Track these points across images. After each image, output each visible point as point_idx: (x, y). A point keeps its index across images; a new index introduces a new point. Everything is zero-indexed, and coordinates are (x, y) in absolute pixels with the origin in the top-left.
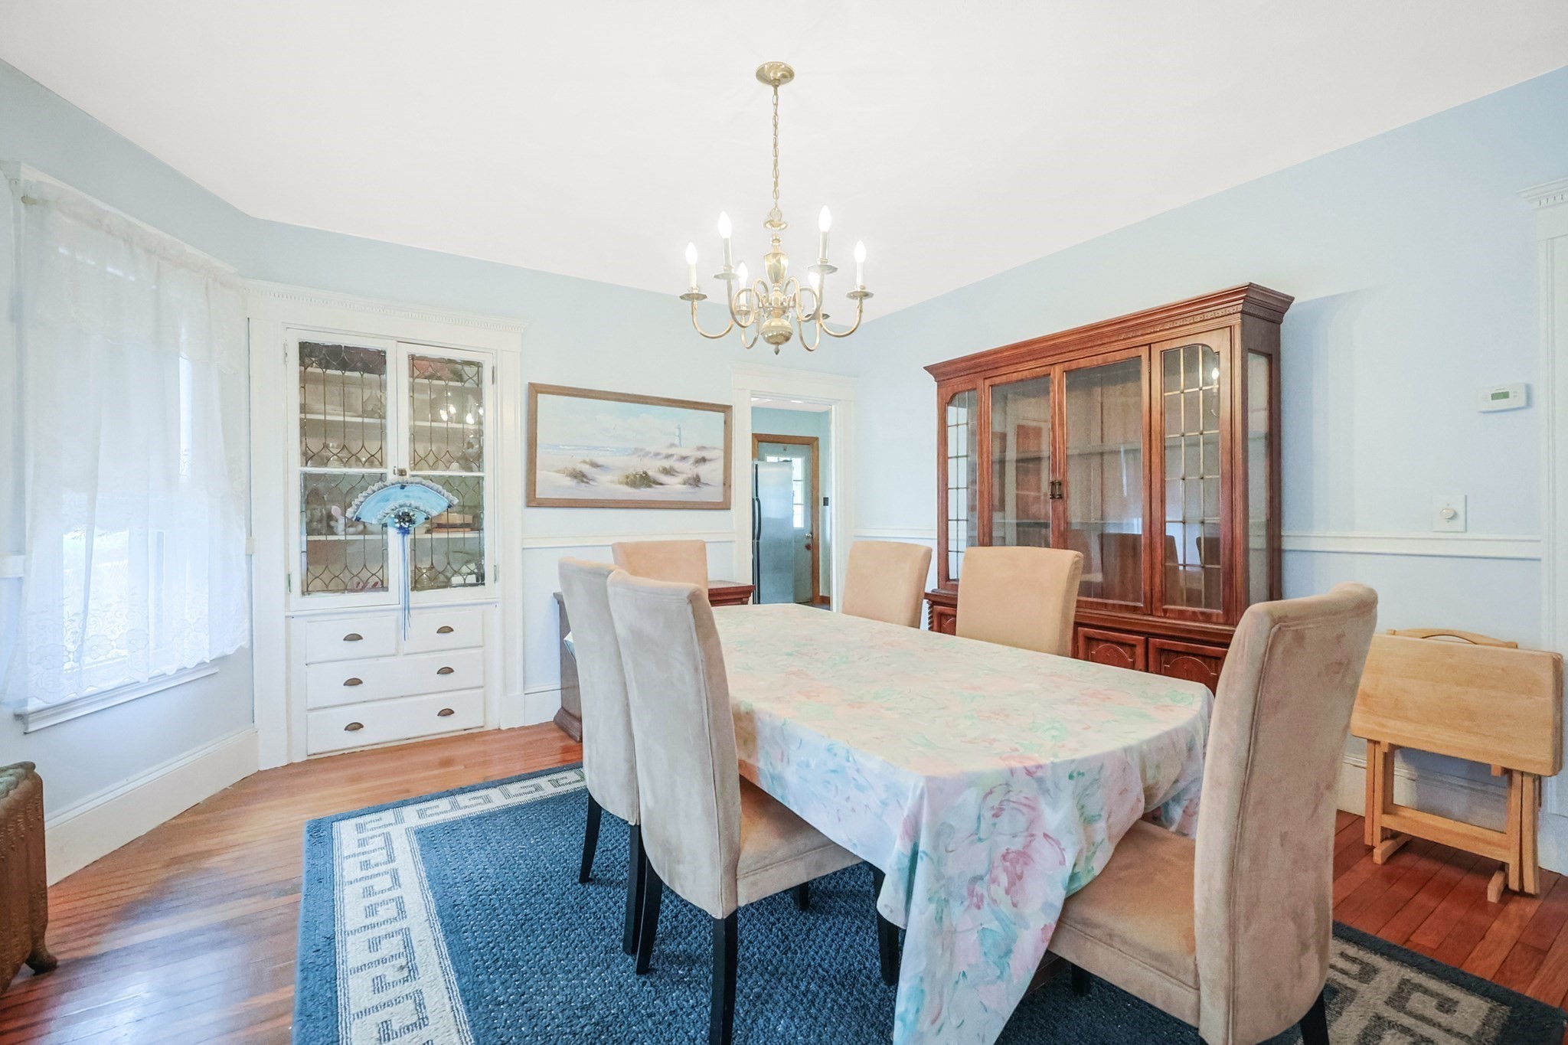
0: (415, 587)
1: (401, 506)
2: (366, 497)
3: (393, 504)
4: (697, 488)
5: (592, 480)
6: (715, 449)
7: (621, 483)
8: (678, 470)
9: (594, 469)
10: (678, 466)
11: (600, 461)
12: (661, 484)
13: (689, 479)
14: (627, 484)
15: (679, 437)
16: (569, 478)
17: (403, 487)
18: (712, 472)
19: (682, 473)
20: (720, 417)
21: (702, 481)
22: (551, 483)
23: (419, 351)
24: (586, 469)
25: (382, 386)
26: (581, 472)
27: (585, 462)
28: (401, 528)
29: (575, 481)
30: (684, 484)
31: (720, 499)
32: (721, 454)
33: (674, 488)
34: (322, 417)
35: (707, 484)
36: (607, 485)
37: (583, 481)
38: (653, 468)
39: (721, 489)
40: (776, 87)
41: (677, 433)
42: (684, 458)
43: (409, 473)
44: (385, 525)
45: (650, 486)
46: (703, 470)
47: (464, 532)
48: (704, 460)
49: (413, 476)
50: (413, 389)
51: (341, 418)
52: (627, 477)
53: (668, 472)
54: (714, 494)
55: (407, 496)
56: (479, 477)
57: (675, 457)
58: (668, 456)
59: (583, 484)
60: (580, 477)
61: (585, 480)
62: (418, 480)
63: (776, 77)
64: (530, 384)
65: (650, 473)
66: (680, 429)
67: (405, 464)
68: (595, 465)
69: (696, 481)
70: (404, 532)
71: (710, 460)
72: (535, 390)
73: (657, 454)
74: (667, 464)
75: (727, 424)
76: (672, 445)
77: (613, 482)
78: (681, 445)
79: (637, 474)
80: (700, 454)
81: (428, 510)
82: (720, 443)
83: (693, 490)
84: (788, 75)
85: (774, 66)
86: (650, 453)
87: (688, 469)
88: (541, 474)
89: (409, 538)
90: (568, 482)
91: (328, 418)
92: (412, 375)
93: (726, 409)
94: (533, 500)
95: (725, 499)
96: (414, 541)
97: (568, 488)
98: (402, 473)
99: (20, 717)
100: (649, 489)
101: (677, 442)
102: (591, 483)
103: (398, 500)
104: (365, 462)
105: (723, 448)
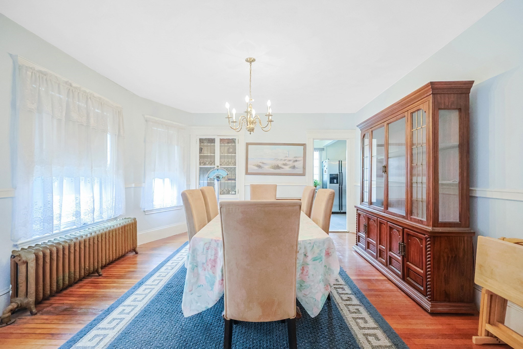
0: (221, 194)
1: (217, 174)
2: (210, 172)
3: (216, 174)
4: (294, 169)
5: (263, 167)
6: (301, 157)
7: (271, 168)
8: (288, 164)
9: (263, 164)
10: (288, 163)
11: (265, 162)
12: (283, 168)
13: (291, 166)
14: (272, 168)
15: (288, 154)
16: (256, 167)
17: (218, 170)
18: (299, 164)
19: (289, 165)
20: (302, 147)
21: (296, 167)
22: (252, 168)
23: (222, 138)
24: (261, 164)
25: (214, 146)
26: (260, 165)
27: (260, 163)
28: (217, 180)
29: (258, 168)
30: (290, 168)
31: (302, 172)
32: (302, 159)
33: (287, 169)
34: (206, 155)
35: (297, 168)
36: (267, 169)
37: (260, 168)
38: (280, 163)
39: (302, 169)
40: (251, 63)
41: (288, 153)
42: (290, 160)
43: (219, 166)
44: (214, 179)
45: (279, 169)
46: (296, 164)
47: (231, 181)
48: (296, 161)
49: (221, 167)
50: (221, 146)
51: (210, 155)
52: (273, 166)
53: (285, 165)
54: (300, 171)
55: (219, 172)
56: (235, 167)
57: (287, 160)
58: (285, 160)
59: (260, 169)
60: (259, 167)
61: (261, 167)
62: (221, 168)
63: (251, 61)
64: (246, 143)
65: (279, 165)
66: (289, 152)
67: (219, 165)
68: (263, 163)
69: (294, 167)
70: (218, 180)
71: (299, 161)
72: (248, 144)
73: (281, 160)
74: (284, 162)
75: (305, 150)
76: (286, 157)
77: (268, 168)
78: (289, 156)
79: (275, 165)
80: (295, 159)
81: (223, 175)
82: (302, 155)
83: (292, 170)
84: (254, 60)
85: (250, 59)
86: (279, 159)
87: (291, 163)
88: (249, 166)
89: (219, 182)
90: (256, 168)
91: (208, 155)
92: (220, 143)
93: (304, 145)
94: (247, 173)
95: (303, 172)
96: (221, 183)
97: (256, 169)
98: (218, 167)
99: (144, 211)
100: (279, 170)
101: (288, 156)
102: (262, 168)
103: (217, 173)
104: (208, 164)
105: (303, 157)
